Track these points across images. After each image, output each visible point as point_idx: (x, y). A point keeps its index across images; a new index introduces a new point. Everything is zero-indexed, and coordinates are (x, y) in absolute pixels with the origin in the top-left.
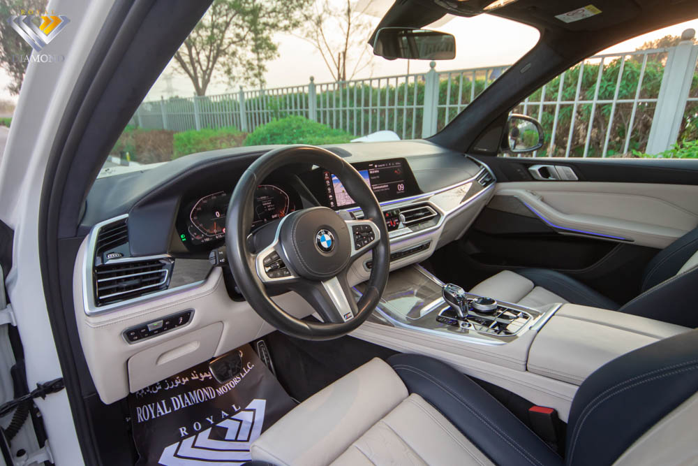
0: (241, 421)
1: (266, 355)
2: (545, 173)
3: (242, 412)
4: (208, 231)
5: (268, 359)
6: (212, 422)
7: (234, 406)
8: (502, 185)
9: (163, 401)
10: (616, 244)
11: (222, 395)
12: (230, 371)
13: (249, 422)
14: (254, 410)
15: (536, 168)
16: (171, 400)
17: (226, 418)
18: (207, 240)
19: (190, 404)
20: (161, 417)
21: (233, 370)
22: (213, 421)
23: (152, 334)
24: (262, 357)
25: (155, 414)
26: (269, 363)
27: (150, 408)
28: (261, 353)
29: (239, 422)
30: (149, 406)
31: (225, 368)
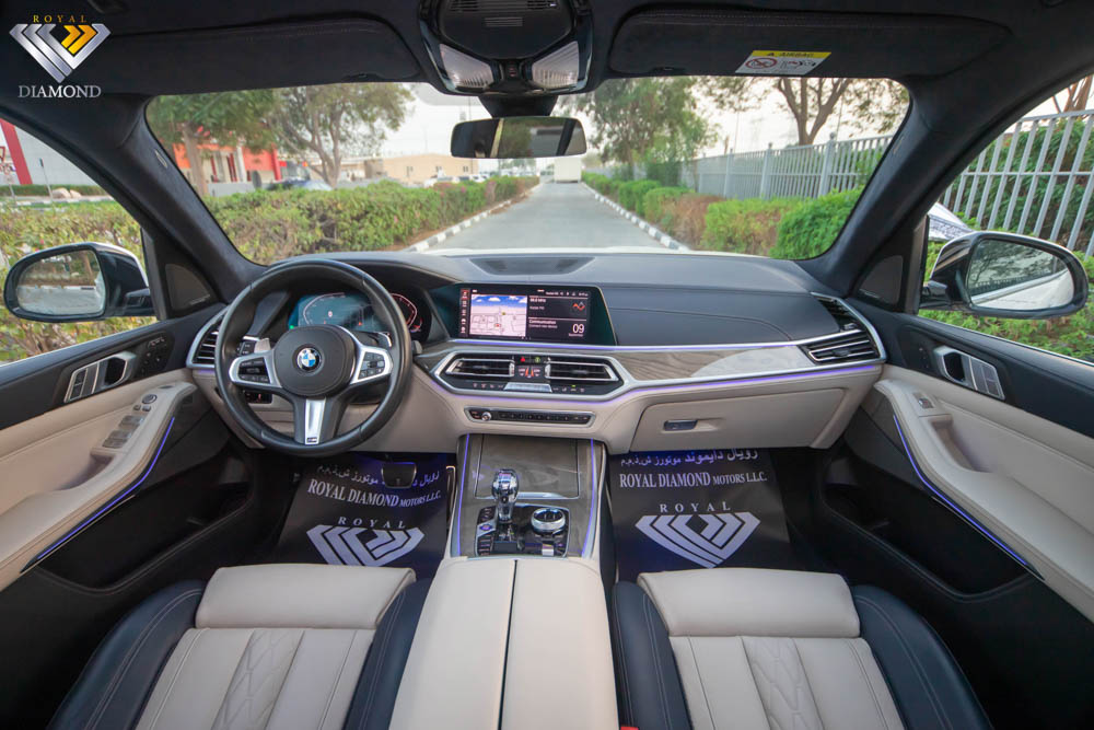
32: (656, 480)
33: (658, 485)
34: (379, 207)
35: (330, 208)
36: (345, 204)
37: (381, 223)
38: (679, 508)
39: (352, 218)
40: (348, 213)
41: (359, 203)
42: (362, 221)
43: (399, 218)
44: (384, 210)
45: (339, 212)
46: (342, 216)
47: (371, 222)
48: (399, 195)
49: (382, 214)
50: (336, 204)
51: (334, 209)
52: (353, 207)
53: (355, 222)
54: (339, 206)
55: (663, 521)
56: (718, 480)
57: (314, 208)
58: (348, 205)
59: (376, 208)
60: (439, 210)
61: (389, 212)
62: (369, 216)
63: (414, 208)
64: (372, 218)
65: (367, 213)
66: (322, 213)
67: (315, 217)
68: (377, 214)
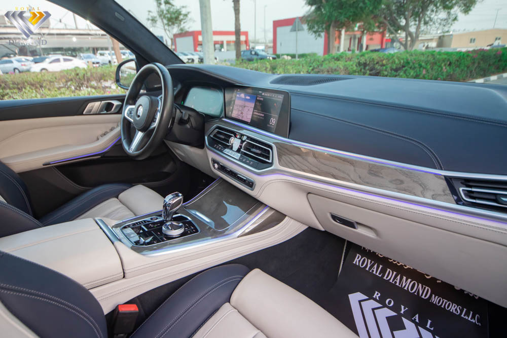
32: (383, 271)
33: (383, 276)
34: (413, 63)
35: (377, 63)
36: (389, 61)
37: (412, 74)
38: (390, 302)
39: (392, 69)
40: (389, 66)
41: (399, 60)
42: (399, 72)
43: (427, 71)
44: (417, 65)
45: (383, 65)
46: (384, 68)
47: (405, 72)
48: (433, 55)
49: (415, 68)
50: (382, 61)
51: (381, 63)
52: (394, 62)
53: (393, 72)
54: (384, 62)
55: (370, 305)
56: (435, 300)
57: (368, 62)
58: (391, 61)
59: (411, 64)
60: (468, 67)
61: (421, 66)
62: (404, 69)
63: (443, 65)
64: (406, 70)
65: (404, 66)
66: (371, 65)
67: (367, 68)
68: (411, 68)
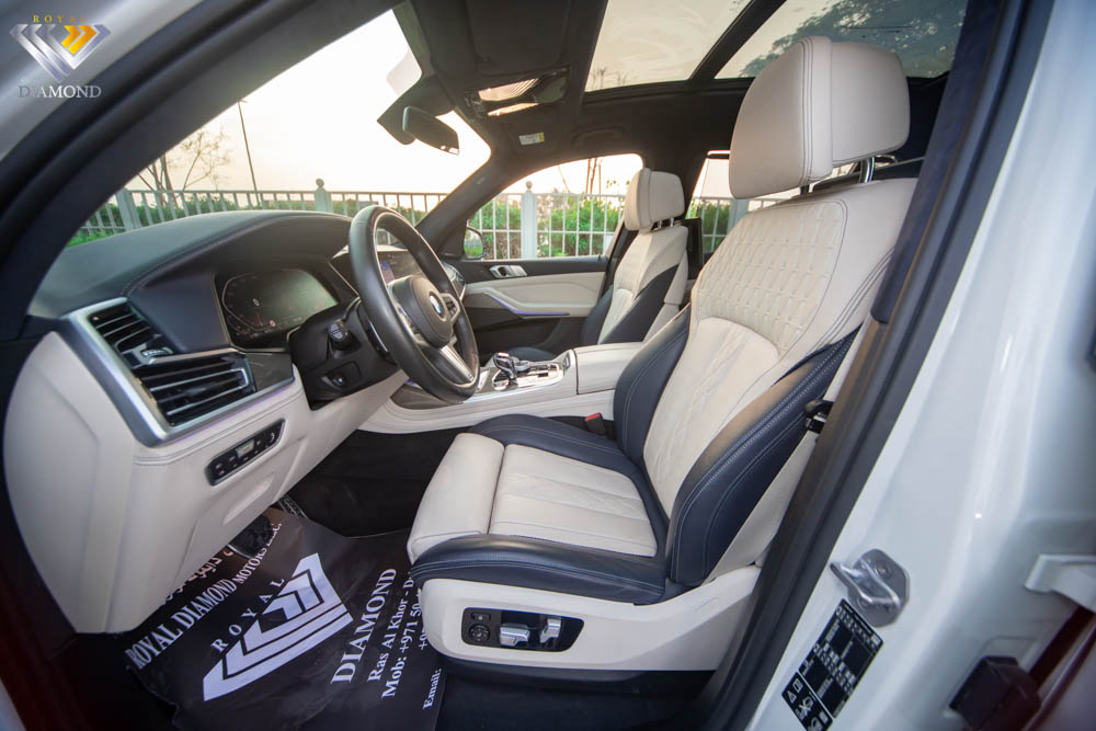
0: (296, 593)
1: (293, 506)
2: (503, 271)
3: (289, 583)
4: (253, 323)
5: (297, 510)
6: (254, 615)
7: (273, 583)
8: (472, 285)
9: (162, 627)
10: (559, 319)
11: (246, 581)
12: (260, 538)
13: (307, 588)
14: (308, 572)
15: (495, 269)
16: (174, 620)
17: (270, 601)
18: (256, 335)
19: (208, 610)
20: (170, 647)
21: (263, 535)
22: (253, 612)
23: (241, 462)
24: (289, 510)
25: (158, 648)
26: (300, 514)
27: (146, 645)
28: (286, 506)
29: (293, 595)
30: (141, 642)
31: (251, 536)
